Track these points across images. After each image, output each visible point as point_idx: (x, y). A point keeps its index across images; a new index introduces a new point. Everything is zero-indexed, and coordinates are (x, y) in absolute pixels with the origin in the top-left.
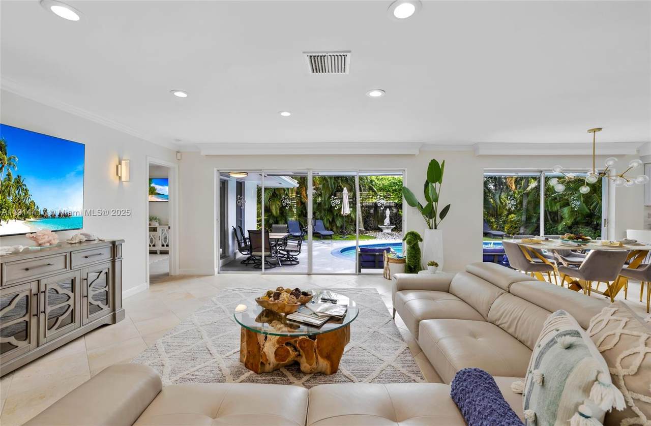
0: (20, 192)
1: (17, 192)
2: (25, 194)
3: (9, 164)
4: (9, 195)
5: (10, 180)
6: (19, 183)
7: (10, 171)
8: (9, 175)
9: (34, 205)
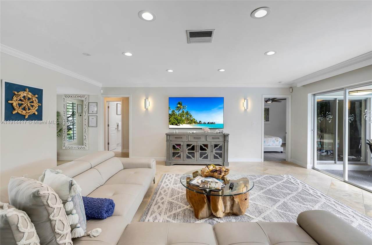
0: (188, 116)
1: (186, 116)
2: (190, 116)
3: (183, 108)
4: (183, 117)
5: (183, 113)
6: (187, 113)
7: (184, 110)
8: (183, 111)
9: (195, 120)
